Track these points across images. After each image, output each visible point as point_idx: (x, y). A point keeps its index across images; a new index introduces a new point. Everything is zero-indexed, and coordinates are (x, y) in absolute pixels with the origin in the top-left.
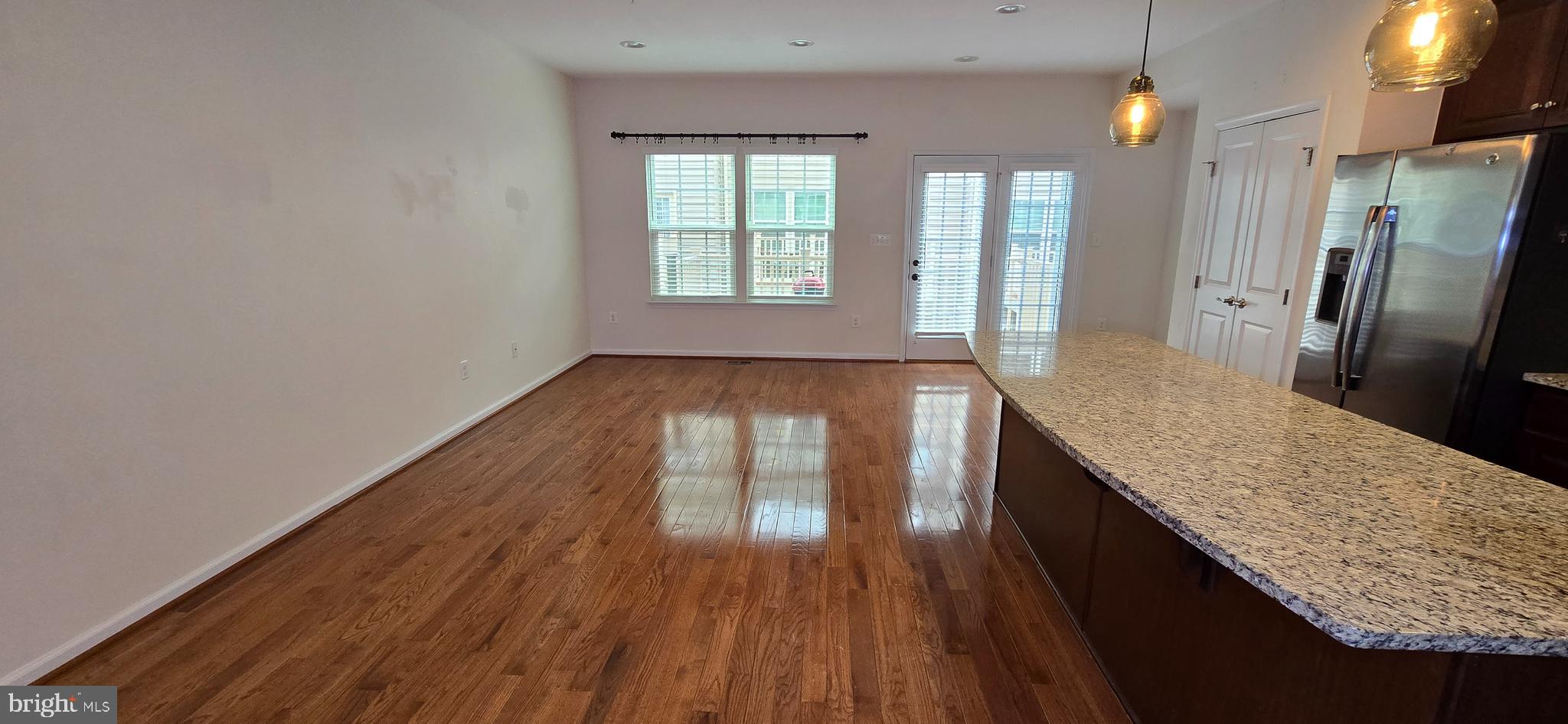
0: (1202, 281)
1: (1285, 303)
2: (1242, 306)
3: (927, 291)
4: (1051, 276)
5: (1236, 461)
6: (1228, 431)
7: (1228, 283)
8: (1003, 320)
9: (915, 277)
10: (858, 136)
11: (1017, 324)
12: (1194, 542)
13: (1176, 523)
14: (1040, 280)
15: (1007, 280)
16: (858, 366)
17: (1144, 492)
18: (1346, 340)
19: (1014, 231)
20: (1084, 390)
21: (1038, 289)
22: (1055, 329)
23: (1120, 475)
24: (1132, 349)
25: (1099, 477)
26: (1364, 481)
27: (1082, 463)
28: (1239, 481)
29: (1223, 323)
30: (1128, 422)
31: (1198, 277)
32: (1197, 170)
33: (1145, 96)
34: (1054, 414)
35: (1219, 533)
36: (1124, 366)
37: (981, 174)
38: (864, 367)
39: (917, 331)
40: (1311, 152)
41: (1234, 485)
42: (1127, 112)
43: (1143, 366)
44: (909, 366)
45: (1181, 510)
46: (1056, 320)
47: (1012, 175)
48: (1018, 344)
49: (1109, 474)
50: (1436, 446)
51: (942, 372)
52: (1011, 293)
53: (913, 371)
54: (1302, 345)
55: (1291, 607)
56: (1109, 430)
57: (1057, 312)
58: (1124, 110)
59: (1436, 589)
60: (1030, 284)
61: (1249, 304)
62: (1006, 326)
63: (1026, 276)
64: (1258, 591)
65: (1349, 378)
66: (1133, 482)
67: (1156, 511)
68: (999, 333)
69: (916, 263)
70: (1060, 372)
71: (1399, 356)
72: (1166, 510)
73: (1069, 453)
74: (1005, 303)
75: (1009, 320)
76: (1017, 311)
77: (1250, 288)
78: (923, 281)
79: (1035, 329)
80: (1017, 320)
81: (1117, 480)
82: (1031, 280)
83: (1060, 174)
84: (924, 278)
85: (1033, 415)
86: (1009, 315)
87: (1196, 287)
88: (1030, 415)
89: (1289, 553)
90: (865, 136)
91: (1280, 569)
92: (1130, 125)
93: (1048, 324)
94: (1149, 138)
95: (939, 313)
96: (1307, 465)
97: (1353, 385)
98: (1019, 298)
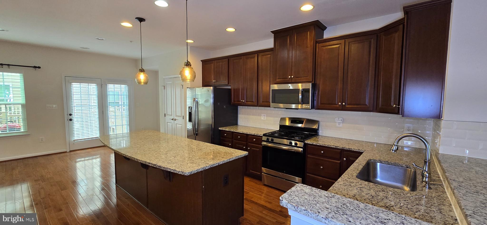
0: (166, 115)
1: (183, 119)
2: (175, 120)
3: (76, 125)
4: (125, 116)
5: (171, 153)
6: (171, 148)
7: (172, 115)
8: (110, 131)
9: (71, 120)
10: (35, 67)
11: (115, 132)
12: (163, 169)
13: (160, 166)
14: (121, 117)
15: (109, 118)
16: (46, 157)
17: (153, 163)
18: (194, 125)
19: (110, 101)
20: (138, 146)
21: (121, 120)
22: (128, 132)
23: (148, 161)
24: (150, 134)
25: (144, 163)
26: (193, 151)
27: (139, 162)
28: (172, 156)
29: (172, 125)
30: (150, 151)
31: (165, 114)
32: (161, 88)
33: (143, 73)
34: (131, 153)
35: (167, 166)
36: (148, 138)
37: (95, 84)
38: (49, 157)
39: (74, 139)
40: (183, 86)
41: (171, 157)
42: (139, 77)
43: (153, 137)
44: (72, 153)
45: (161, 164)
46: (128, 129)
47: (107, 85)
48: (116, 138)
49: (146, 162)
50: (204, 143)
51: (89, 152)
52: (111, 123)
53: (75, 154)
54: (187, 128)
55: (179, 173)
56: (145, 153)
57: (128, 126)
58: (138, 76)
59: (199, 164)
60: (118, 119)
61: (177, 120)
62: (111, 133)
63: (116, 116)
64: (174, 173)
65: (196, 133)
66: (151, 162)
67: (156, 166)
68: (109, 135)
69: (71, 115)
70: (131, 142)
71: (202, 127)
72: (158, 165)
73: (136, 160)
74: (110, 125)
75: (112, 131)
76: (114, 128)
77: (176, 116)
78: (75, 121)
79: (122, 132)
80: (115, 130)
81: (147, 162)
82: (118, 117)
83: (123, 85)
84: (75, 120)
85: (125, 154)
86: (112, 129)
87: (165, 116)
88: (124, 154)
89: (179, 165)
90: (39, 67)
91: (177, 168)
92: (141, 79)
93: (126, 130)
94: (146, 83)
95: (83, 132)
96: (184, 151)
97: (197, 135)
98: (115, 123)
